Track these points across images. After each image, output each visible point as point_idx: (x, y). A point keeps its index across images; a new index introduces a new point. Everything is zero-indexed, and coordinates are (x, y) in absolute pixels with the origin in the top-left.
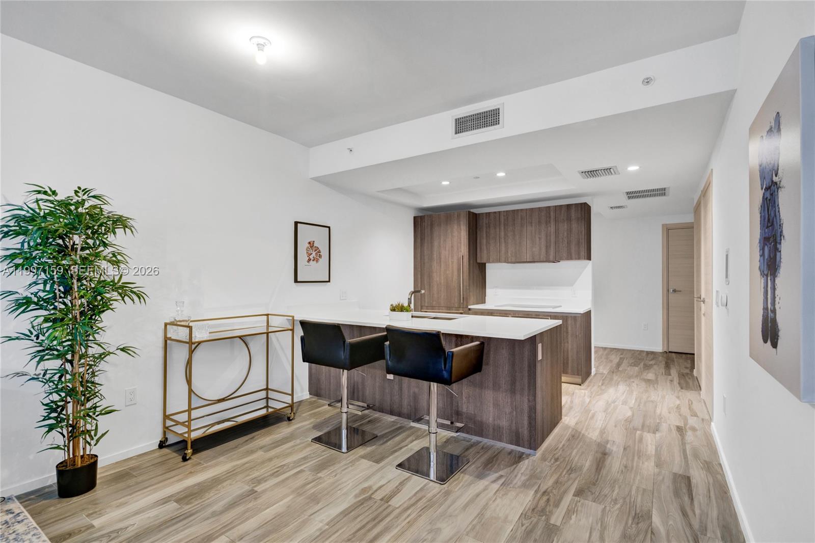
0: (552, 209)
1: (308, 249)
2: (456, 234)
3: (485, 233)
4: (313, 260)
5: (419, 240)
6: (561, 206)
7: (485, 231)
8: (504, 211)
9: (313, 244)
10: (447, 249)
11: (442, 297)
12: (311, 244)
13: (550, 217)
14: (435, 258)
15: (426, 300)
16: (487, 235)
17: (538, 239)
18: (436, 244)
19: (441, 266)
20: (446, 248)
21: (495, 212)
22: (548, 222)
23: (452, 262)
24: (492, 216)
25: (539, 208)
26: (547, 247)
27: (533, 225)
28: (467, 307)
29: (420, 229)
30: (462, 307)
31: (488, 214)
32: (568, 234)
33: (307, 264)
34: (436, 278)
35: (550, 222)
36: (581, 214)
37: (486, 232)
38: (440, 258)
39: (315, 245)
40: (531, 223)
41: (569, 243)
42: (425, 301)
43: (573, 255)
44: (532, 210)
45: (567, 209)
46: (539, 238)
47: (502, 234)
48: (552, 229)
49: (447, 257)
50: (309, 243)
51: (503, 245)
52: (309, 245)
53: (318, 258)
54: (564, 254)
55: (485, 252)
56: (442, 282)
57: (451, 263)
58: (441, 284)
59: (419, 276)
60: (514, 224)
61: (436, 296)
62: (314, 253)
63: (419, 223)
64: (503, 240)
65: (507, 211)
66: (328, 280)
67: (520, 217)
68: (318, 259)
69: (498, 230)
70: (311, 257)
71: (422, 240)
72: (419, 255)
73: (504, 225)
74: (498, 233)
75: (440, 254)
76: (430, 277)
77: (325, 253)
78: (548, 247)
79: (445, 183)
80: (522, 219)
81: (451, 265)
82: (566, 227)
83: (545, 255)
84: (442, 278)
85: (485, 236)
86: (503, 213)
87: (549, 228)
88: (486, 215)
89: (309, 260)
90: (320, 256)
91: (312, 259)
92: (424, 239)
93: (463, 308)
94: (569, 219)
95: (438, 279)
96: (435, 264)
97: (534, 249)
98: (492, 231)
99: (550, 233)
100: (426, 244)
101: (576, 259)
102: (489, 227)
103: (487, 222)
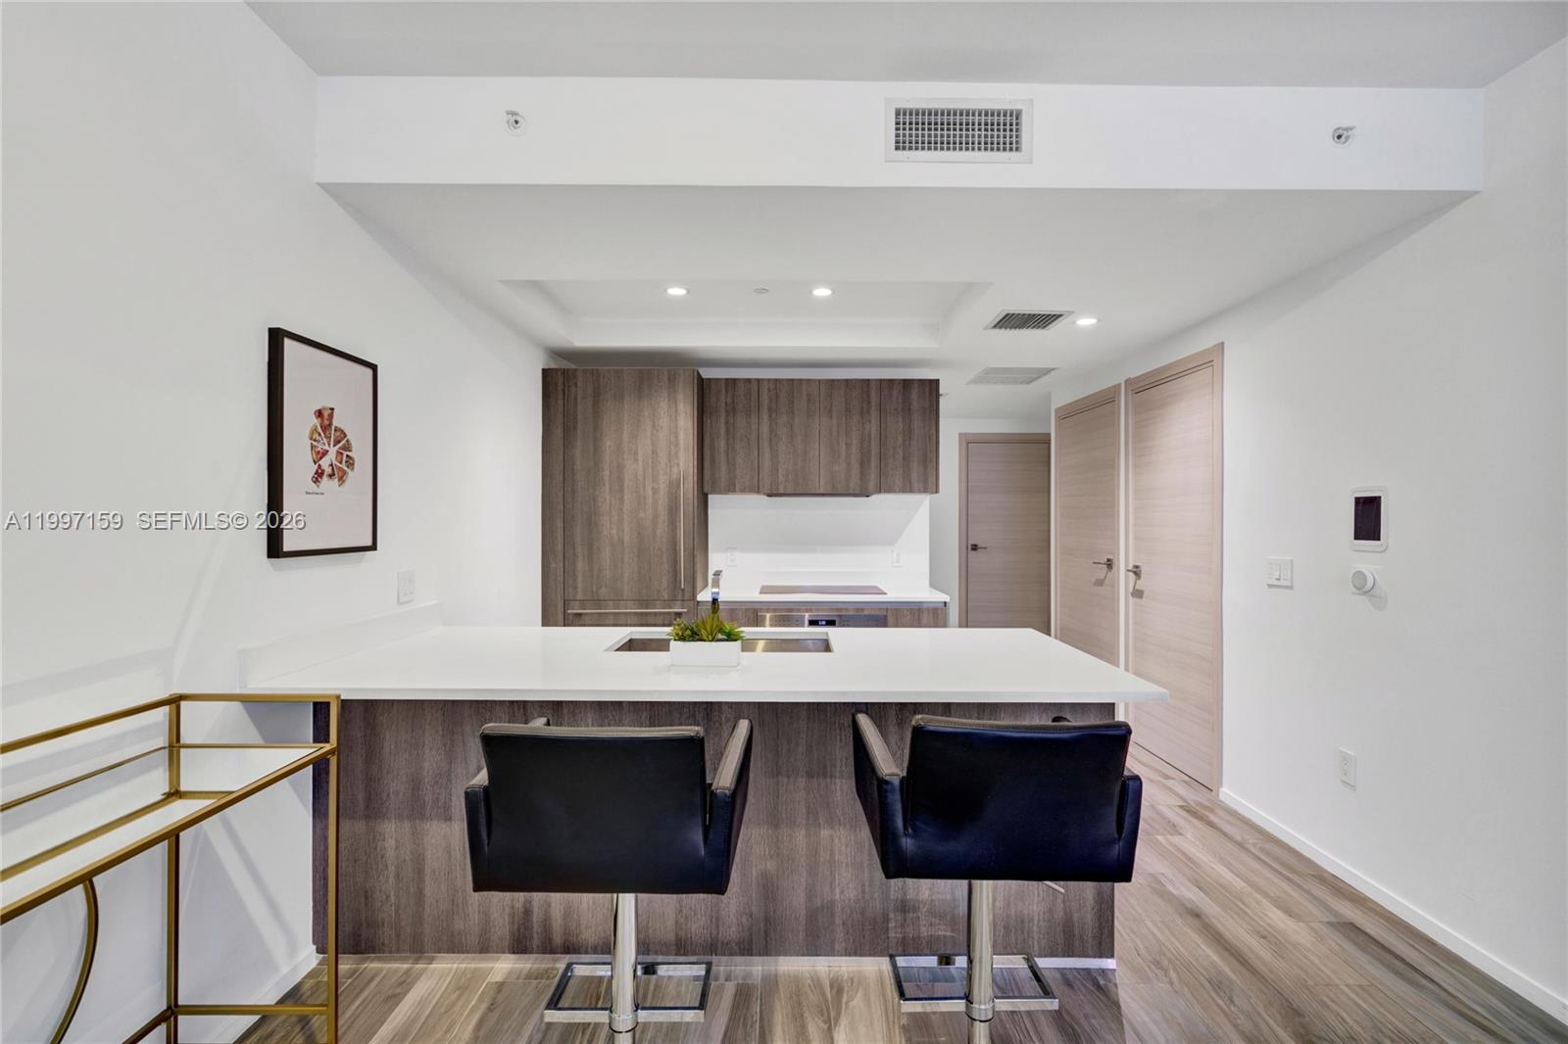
0: (873, 385)
1: (316, 436)
2: (664, 421)
3: (723, 425)
4: (331, 476)
5: (558, 432)
6: (891, 381)
7: (722, 420)
8: (769, 380)
9: (331, 416)
10: (640, 458)
11: (627, 574)
12: (324, 416)
13: (869, 402)
14: (607, 478)
15: (580, 585)
16: (727, 430)
17: (844, 447)
18: (608, 443)
19: (622, 499)
20: (636, 454)
21: (749, 381)
22: (864, 413)
23: (653, 488)
24: (741, 389)
25: (847, 380)
26: (862, 464)
27: (834, 414)
28: (694, 596)
29: (560, 402)
30: (680, 597)
31: (732, 383)
32: (904, 441)
33: (313, 487)
34: (608, 528)
35: (868, 413)
36: (930, 400)
37: (727, 423)
38: (621, 480)
39: (336, 423)
40: (830, 411)
41: (906, 458)
42: (575, 588)
43: (916, 485)
44: (832, 383)
45: (904, 388)
46: (846, 444)
47: (765, 429)
48: (873, 427)
49: (641, 478)
50: (319, 414)
51: (767, 455)
52: (316, 421)
53: (344, 466)
54: (897, 481)
55: (724, 468)
56: (627, 538)
57: (650, 493)
58: (621, 541)
59: (559, 524)
60: (791, 412)
61: (608, 573)
62: (333, 451)
63: (560, 388)
64: (765, 445)
65: (776, 380)
66: (369, 543)
67: (805, 398)
68: (344, 473)
69: (754, 420)
70: (325, 463)
71: (569, 430)
72: (557, 471)
73: (770, 409)
74: (754, 427)
75: (620, 468)
76: (592, 523)
77: (361, 452)
78: (864, 464)
79: (677, 292)
80: (809, 400)
81: (650, 501)
82: (901, 425)
83: (859, 482)
84: (627, 530)
85: (723, 431)
86: (766, 383)
87: (867, 426)
88: (727, 385)
89: (319, 475)
90: (350, 462)
91: (328, 470)
92: (575, 428)
93: (683, 601)
94: (907, 410)
95: (614, 531)
96: (606, 496)
97: (836, 468)
98: (740, 421)
99: (869, 435)
100: (579, 443)
101: (920, 492)
102: (734, 411)
103: (729, 400)
